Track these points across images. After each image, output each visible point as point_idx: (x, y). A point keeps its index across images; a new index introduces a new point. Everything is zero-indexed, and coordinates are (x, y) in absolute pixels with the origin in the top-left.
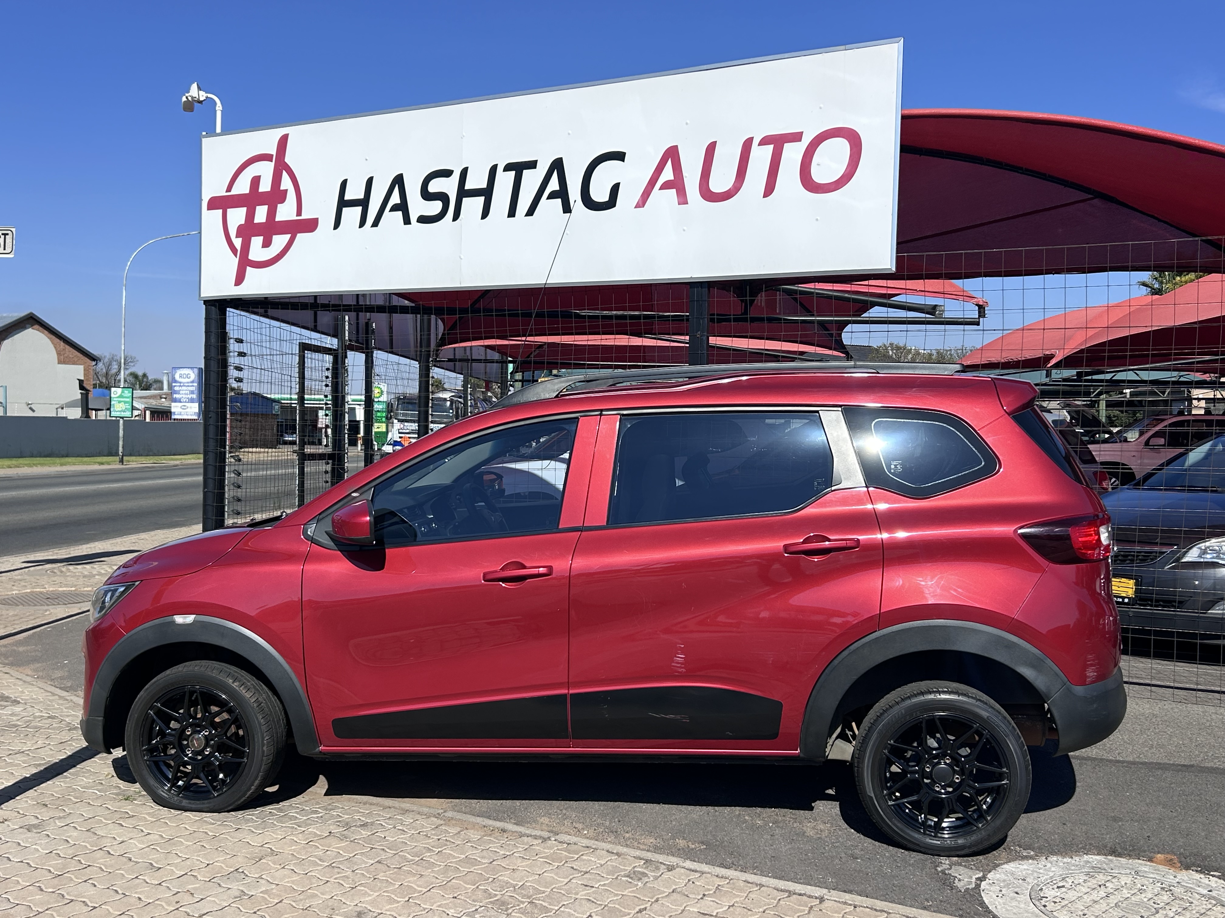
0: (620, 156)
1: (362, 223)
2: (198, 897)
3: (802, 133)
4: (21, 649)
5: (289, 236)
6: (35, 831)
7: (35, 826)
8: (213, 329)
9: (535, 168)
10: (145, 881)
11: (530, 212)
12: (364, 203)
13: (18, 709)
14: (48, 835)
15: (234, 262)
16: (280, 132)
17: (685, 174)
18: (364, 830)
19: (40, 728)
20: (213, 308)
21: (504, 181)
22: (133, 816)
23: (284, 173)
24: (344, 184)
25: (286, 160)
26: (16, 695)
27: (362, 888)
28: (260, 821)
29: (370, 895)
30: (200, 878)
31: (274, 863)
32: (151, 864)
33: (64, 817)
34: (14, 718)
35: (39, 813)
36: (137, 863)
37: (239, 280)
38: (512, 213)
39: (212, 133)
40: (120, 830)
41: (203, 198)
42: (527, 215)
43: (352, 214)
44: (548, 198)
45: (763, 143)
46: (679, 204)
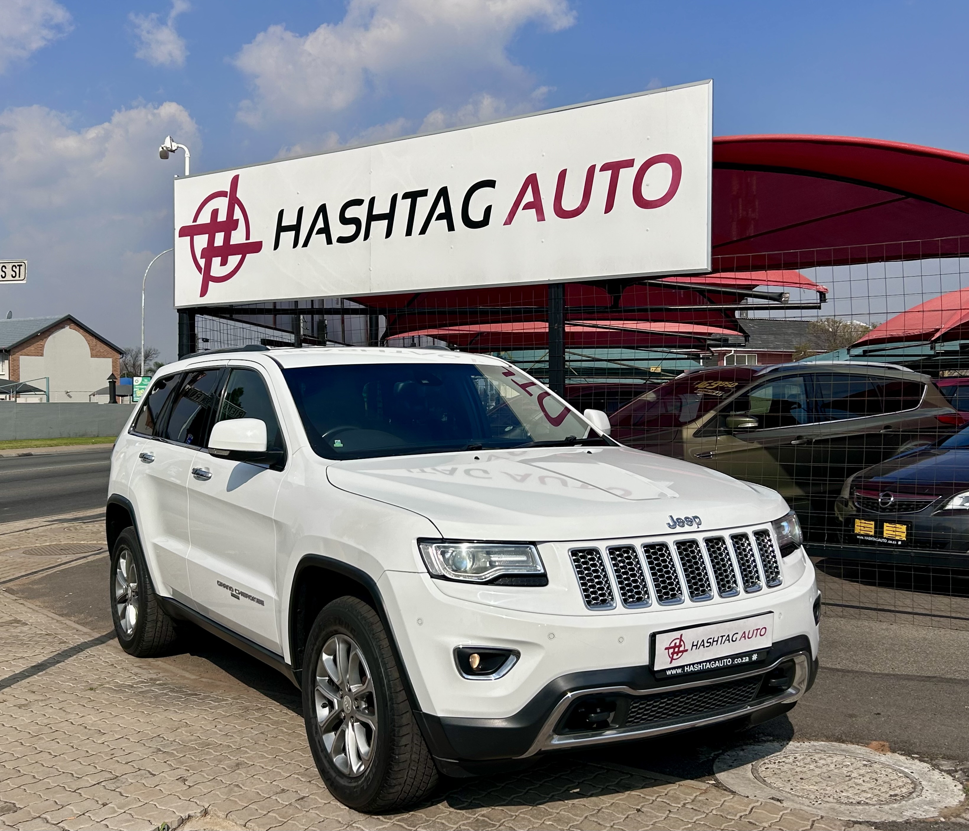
0: (491, 184)
1: (295, 244)
2: (127, 752)
3: (634, 160)
4: (35, 587)
5: (240, 256)
6: (23, 708)
7: (24, 705)
8: (185, 332)
9: (426, 195)
10: (93, 741)
11: (423, 231)
12: (296, 228)
13: (25, 628)
14: (32, 711)
15: (200, 277)
16: (232, 174)
17: (542, 196)
18: (257, 712)
19: (38, 642)
20: (185, 315)
21: (403, 206)
22: (94, 700)
23: (236, 206)
24: (281, 213)
25: (237, 196)
26: (26, 619)
27: (245, 749)
28: (184, 705)
29: (248, 753)
30: (131, 740)
31: (186, 732)
32: (100, 731)
33: (45, 700)
34: (22, 635)
35: (28, 697)
36: (90, 729)
37: (204, 292)
38: (409, 232)
39: (182, 176)
40: (82, 709)
41: (175, 227)
42: (420, 234)
43: (288, 237)
44: (437, 219)
45: (603, 169)
46: (538, 221)
